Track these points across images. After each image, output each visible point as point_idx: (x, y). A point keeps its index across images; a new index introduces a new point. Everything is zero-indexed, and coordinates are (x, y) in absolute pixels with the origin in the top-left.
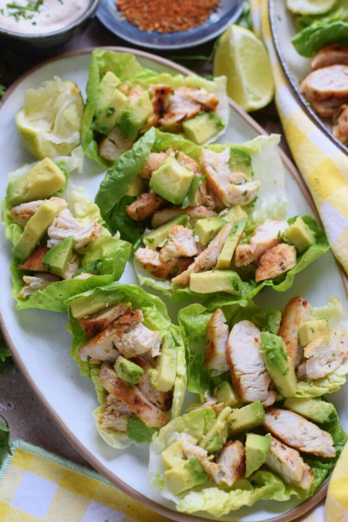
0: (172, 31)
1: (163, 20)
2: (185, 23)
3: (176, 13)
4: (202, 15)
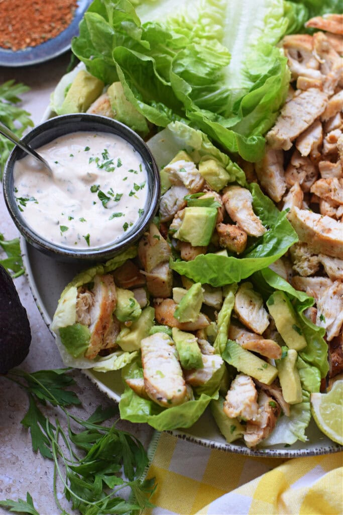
0: (45, 40)
1: (31, 33)
2: (54, 28)
3: (41, 22)
4: (66, 15)
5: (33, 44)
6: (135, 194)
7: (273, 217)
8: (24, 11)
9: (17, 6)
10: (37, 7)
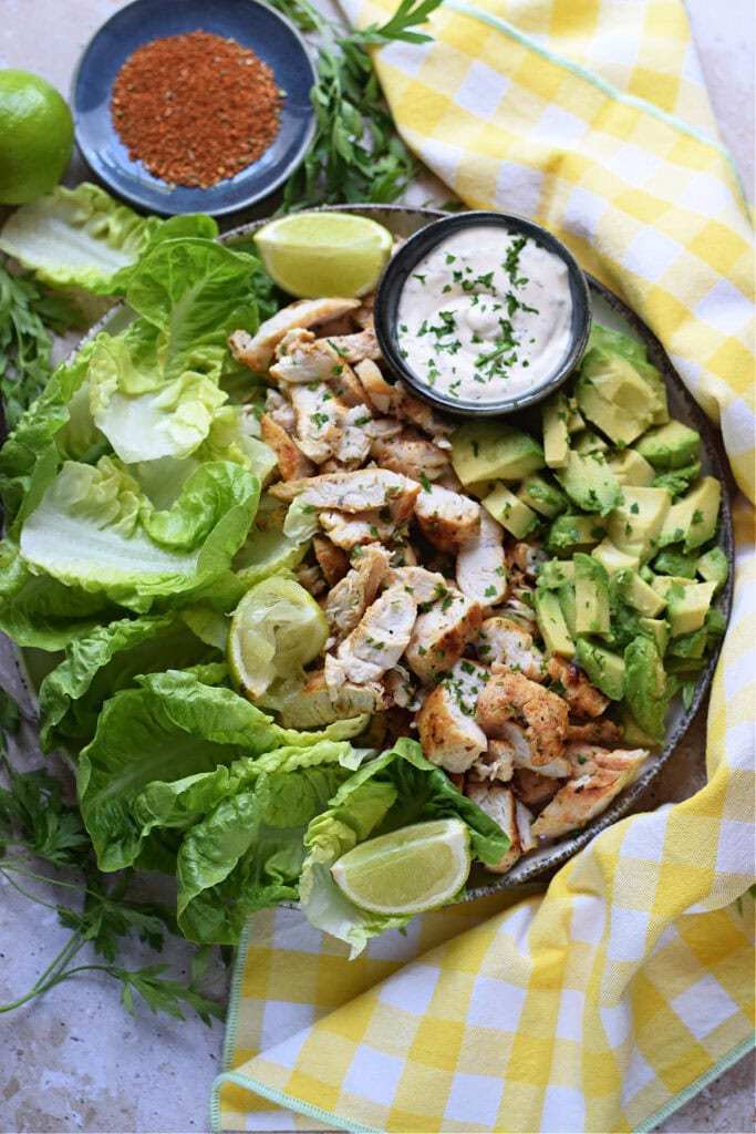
1: (224, 158)
2: (255, 145)
3: (234, 138)
4: (268, 122)
8: (205, 125)
9: (194, 119)
10: (224, 116)
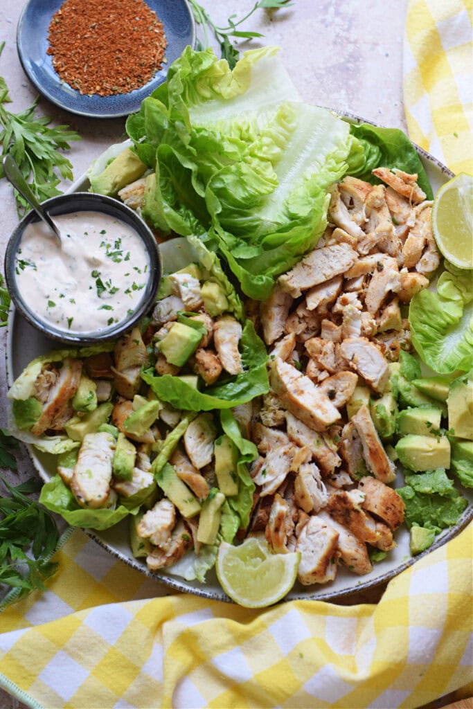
0: (115, 93)
1: (104, 81)
2: (128, 83)
5: (102, 94)
6: (131, 294)
7: (258, 357)
